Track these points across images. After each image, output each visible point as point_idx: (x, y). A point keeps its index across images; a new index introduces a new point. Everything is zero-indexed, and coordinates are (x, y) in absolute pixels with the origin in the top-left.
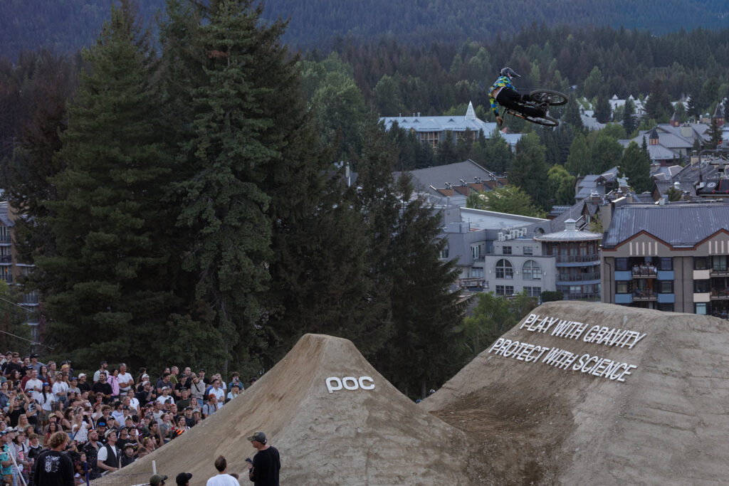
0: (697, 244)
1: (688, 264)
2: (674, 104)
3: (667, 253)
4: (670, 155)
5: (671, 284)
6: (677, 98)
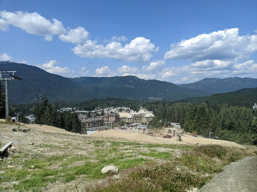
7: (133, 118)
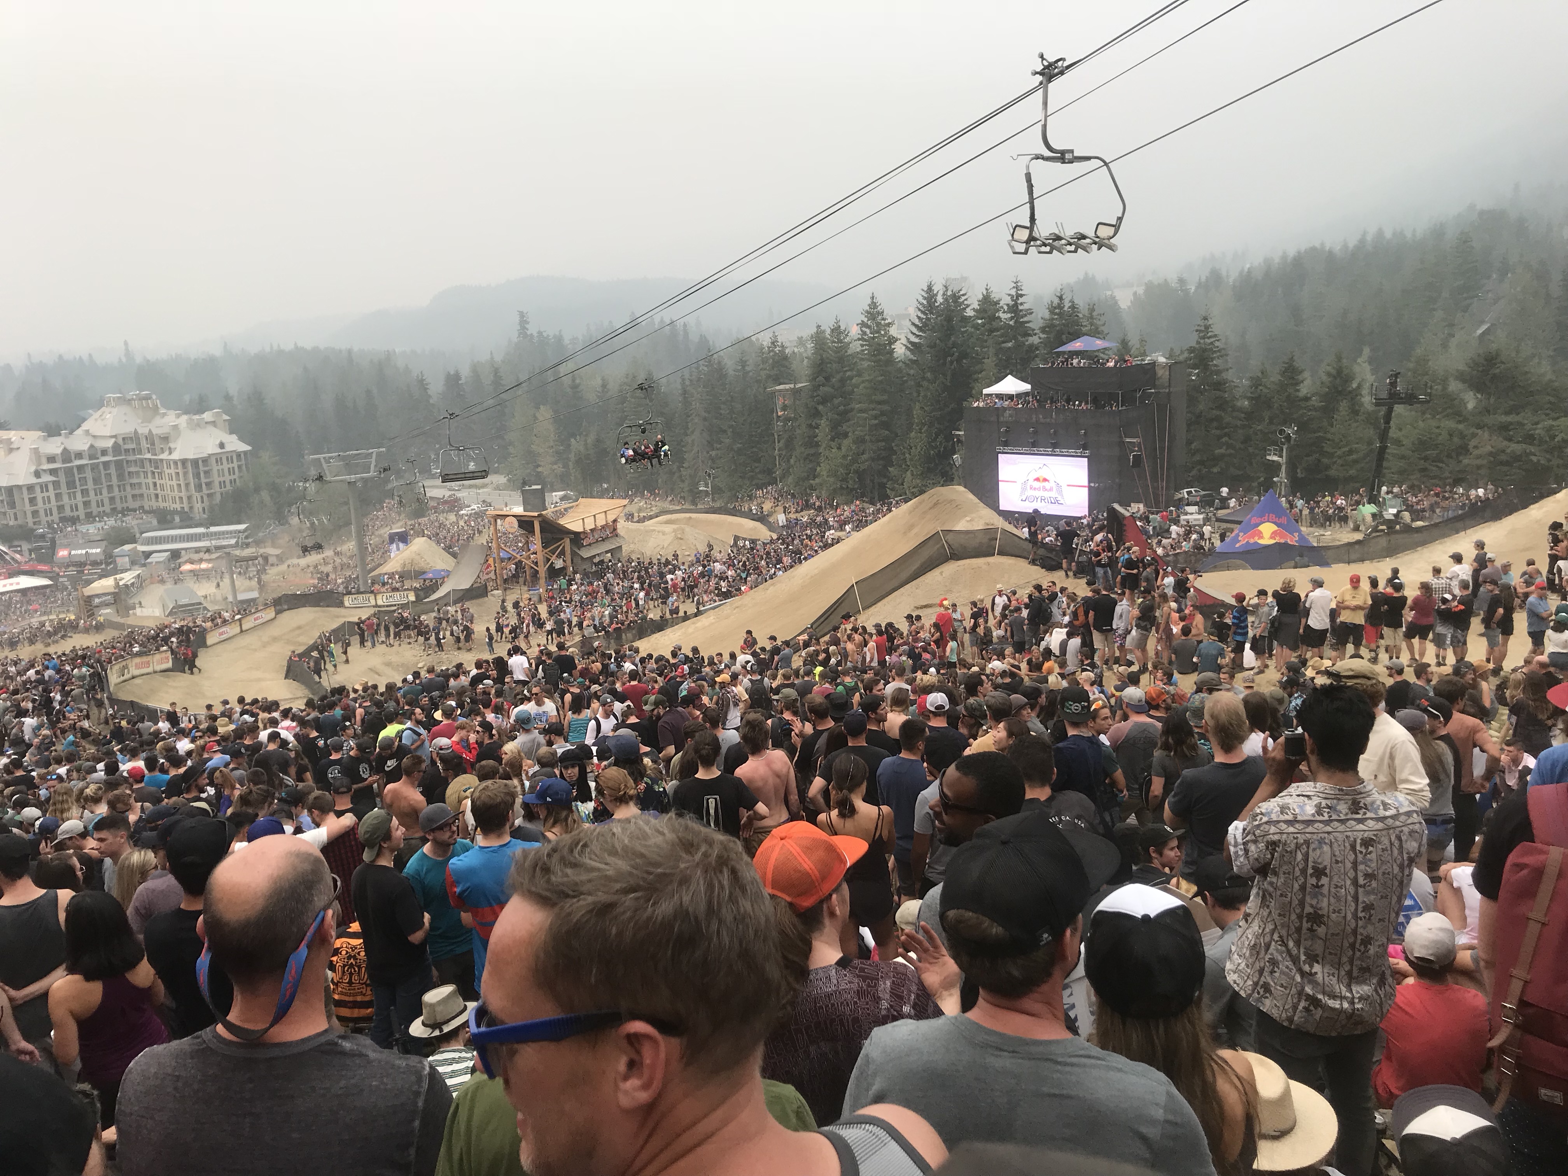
7: (56, 484)
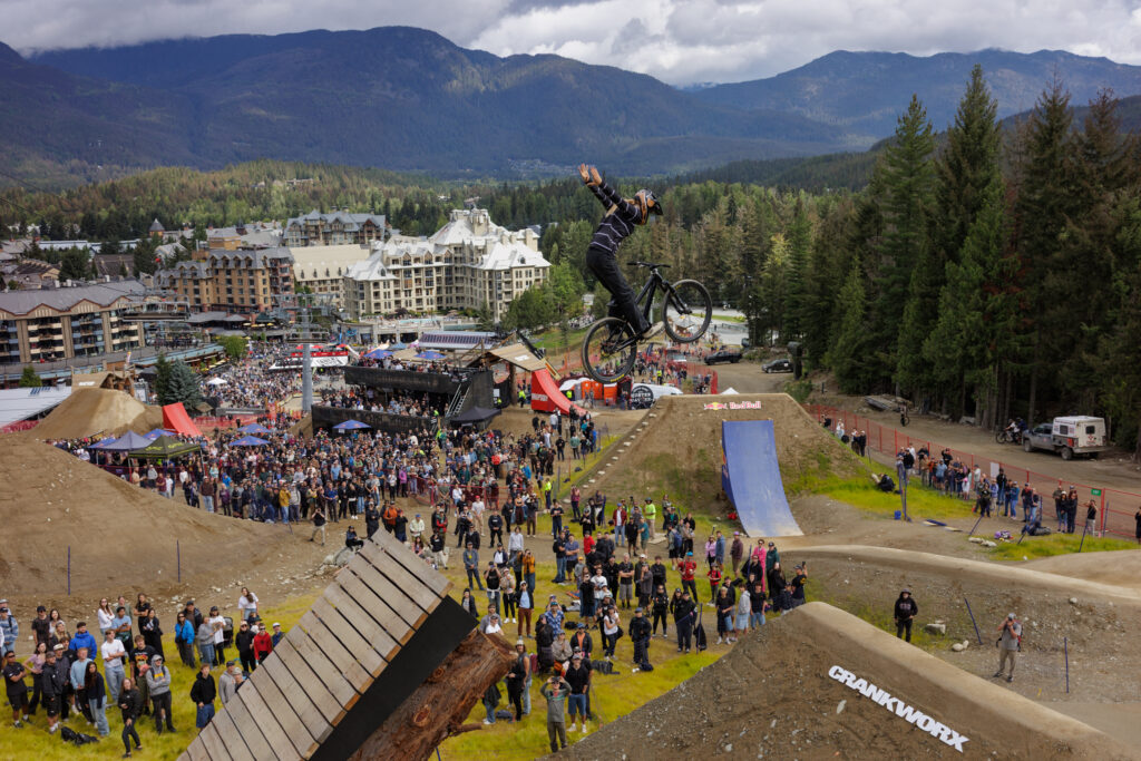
0: (29, 312)
1: (24, 323)
2: (11, 227)
3: (11, 318)
4: (11, 257)
5: (16, 333)
6: (12, 224)
7: (396, 282)
